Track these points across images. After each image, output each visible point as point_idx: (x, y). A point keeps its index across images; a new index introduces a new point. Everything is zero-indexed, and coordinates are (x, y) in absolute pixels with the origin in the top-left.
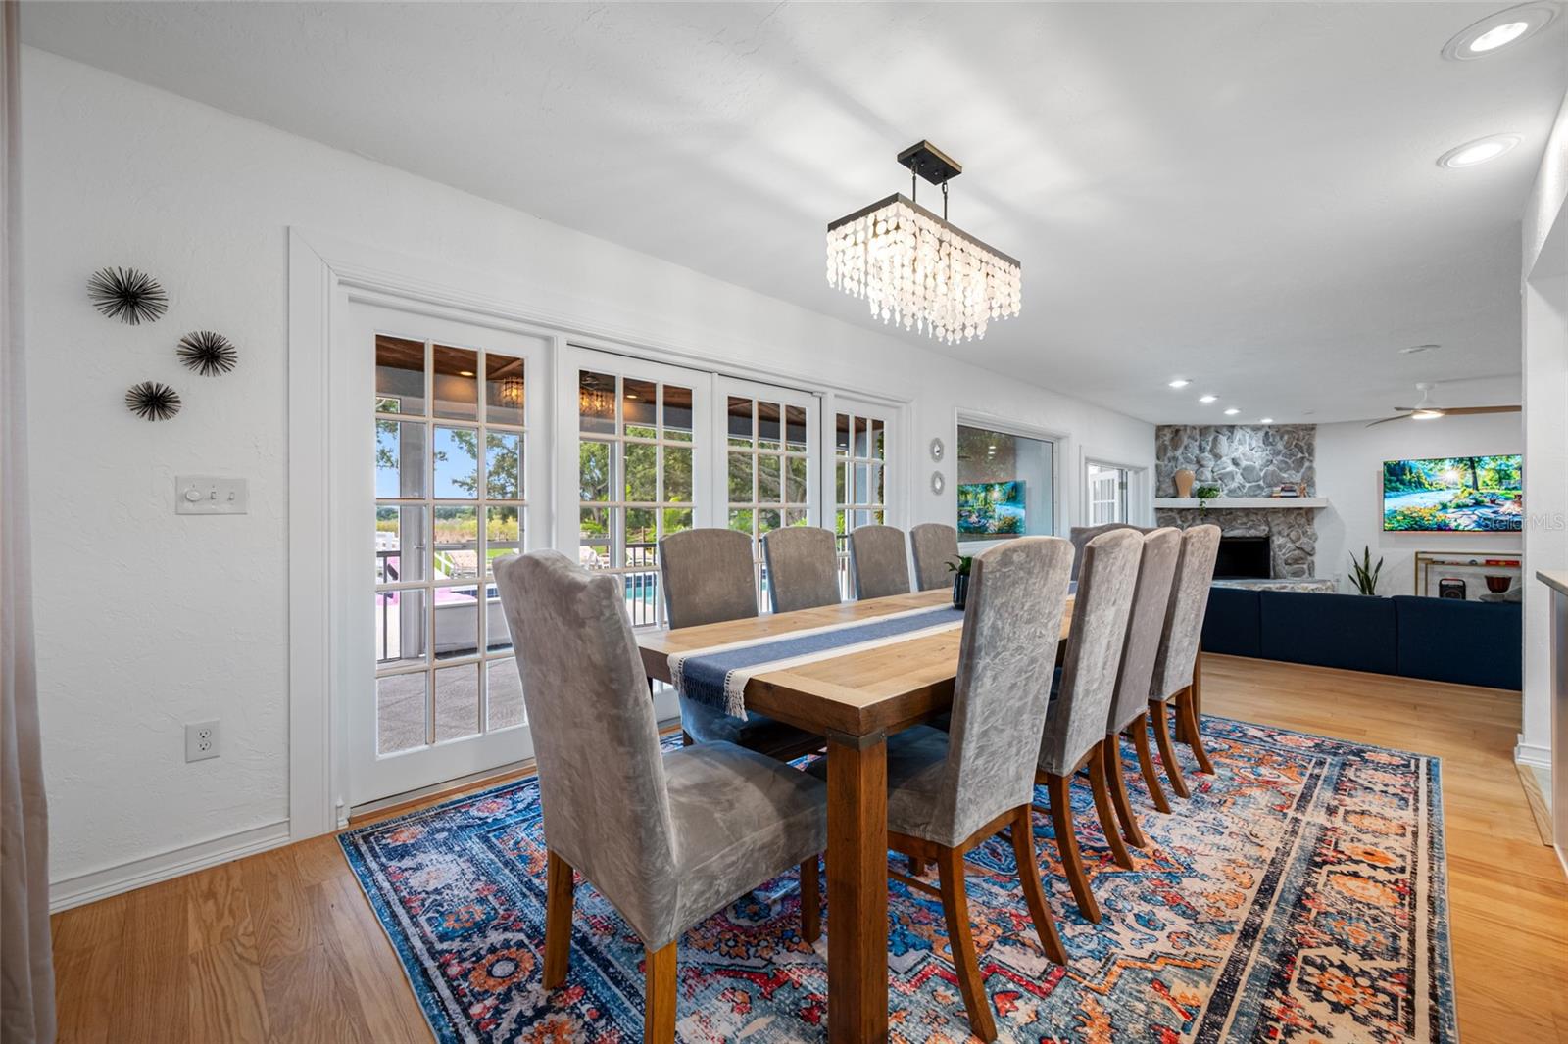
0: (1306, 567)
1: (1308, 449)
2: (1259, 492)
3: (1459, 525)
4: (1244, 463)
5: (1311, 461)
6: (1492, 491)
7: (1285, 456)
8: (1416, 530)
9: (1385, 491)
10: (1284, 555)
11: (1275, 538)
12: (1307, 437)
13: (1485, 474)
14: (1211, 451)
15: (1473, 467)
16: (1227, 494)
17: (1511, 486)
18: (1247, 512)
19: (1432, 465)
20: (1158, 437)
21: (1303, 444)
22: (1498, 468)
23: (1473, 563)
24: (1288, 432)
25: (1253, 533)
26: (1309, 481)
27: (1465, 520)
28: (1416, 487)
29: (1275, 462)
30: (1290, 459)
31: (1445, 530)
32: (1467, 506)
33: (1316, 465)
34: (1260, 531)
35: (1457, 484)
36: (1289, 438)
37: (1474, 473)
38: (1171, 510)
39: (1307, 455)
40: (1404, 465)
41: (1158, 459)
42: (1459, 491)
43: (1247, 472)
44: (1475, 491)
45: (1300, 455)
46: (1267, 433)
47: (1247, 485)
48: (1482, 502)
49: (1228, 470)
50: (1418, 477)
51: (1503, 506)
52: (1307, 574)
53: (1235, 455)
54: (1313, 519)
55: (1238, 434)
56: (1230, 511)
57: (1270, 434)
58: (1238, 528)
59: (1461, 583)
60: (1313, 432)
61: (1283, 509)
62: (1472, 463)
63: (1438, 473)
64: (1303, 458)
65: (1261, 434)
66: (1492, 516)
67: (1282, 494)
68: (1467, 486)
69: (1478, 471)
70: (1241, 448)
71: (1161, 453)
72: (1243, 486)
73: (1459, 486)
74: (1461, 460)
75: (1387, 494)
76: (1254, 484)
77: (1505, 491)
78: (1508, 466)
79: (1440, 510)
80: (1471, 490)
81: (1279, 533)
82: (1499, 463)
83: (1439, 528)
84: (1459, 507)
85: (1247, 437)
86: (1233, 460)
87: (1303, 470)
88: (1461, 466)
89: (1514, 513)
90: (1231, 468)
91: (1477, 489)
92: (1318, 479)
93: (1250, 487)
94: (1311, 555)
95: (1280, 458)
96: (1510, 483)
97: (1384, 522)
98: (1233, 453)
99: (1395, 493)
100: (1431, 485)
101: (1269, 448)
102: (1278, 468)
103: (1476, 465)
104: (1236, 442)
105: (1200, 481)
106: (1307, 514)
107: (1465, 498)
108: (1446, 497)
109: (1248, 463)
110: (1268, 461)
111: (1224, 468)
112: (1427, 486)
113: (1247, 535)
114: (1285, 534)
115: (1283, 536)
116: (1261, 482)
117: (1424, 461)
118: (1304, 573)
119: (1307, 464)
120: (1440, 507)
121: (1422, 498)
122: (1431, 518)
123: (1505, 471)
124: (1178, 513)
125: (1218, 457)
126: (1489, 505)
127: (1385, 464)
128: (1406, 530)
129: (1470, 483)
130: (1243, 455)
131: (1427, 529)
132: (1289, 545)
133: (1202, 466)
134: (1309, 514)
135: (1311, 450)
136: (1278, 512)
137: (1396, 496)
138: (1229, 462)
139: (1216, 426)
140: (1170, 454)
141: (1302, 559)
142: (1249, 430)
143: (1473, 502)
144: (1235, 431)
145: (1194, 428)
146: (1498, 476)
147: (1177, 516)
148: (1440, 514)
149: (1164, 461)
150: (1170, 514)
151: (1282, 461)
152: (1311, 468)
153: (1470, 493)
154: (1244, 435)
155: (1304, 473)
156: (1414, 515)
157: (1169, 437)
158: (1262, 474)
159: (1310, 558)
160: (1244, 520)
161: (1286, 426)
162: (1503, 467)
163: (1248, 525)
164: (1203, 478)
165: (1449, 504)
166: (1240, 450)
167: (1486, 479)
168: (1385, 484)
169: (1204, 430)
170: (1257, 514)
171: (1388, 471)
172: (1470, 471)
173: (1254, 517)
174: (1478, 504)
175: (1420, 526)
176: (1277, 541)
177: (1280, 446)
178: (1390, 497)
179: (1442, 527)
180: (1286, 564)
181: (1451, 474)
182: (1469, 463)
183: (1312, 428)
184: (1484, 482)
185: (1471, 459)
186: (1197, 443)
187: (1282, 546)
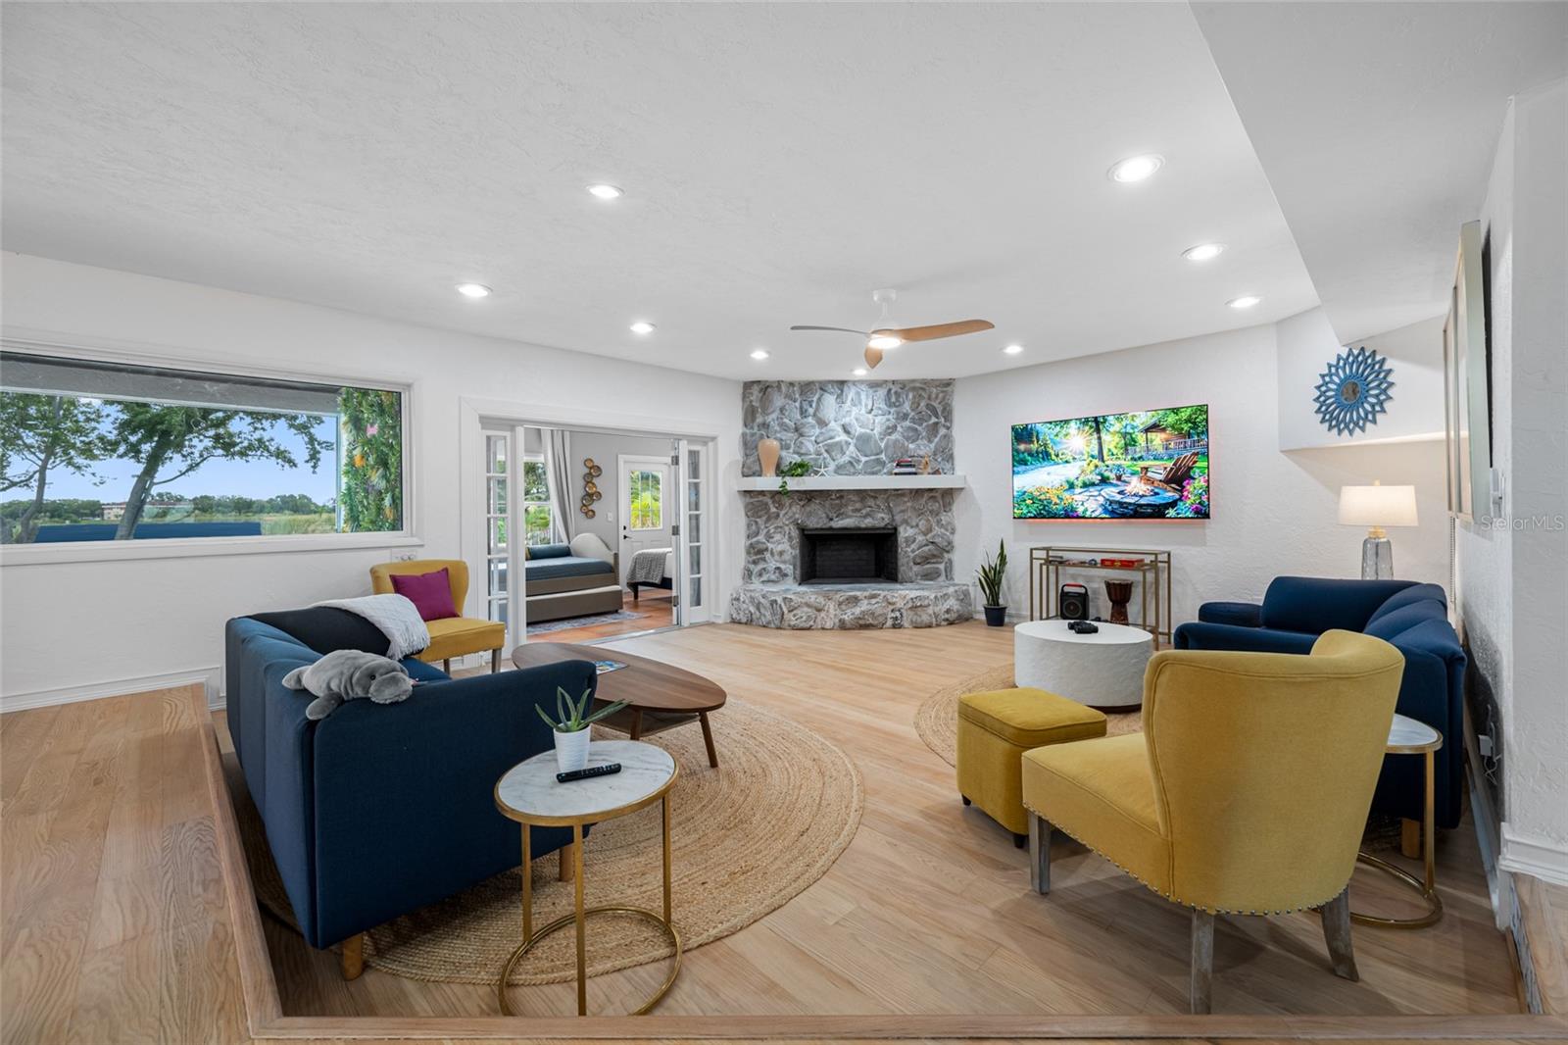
0: (942, 567)
1: (943, 412)
2: (878, 468)
3: (1086, 510)
4: (858, 430)
5: (948, 428)
6: (1118, 462)
7: (913, 420)
8: (1044, 517)
9: (1014, 466)
10: (913, 551)
11: (901, 529)
12: (941, 395)
13: (1111, 441)
14: (815, 415)
15: (1098, 431)
16: (836, 472)
17: (1136, 456)
18: (863, 495)
19: (1058, 428)
20: (744, 397)
21: (935, 404)
22: (1123, 430)
23: (1092, 564)
24: (914, 389)
25: (868, 522)
26: (945, 455)
27: (1090, 503)
28: (1043, 459)
29: (899, 428)
30: (921, 425)
31: (1073, 517)
32: (1093, 484)
33: (957, 432)
34: (877, 519)
35: (1083, 454)
36: (914, 397)
37: (1099, 438)
38: (762, 493)
39: (943, 420)
40: (1031, 429)
41: (746, 425)
42: (1085, 463)
43: (863, 441)
44: (1100, 464)
45: (934, 420)
46: (890, 390)
47: (864, 459)
48: (1108, 478)
49: (837, 439)
50: (1045, 445)
51: (1129, 483)
52: (943, 577)
53: (846, 420)
54: (950, 504)
55: (851, 393)
56: (841, 494)
57: (895, 391)
58: (850, 517)
59: (1083, 591)
60: (949, 389)
61: (911, 490)
62: (1097, 424)
63: (1064, 440)
64: (936, 424)
65: (882, 392)
66: (1118, 497)
67: (897, 470)
68: (1093, 457)
69: (1103, 435)
70: (855, 410)
71: (750, 415)
72: (858, 461)
73: (1085, 457)
74: (1086, 421)
75: (1015, 469)
76: (873, 457)
77: (1130, 463)
78: (1133, 428)
79: (1067, 490)
80: (1096, 461)
81: (906, 522)
82: (1124, 423)
83: (1067, 516)
84: (1085, 485)
85: (863, 396)
86: (843, 426)
87: (936, 440)
88: (1087, 428)
89: (1140, 494)
90: (842, 437)
91: (1103, 461)
92: (957, 452)
93: (866, 462)
94: (948, 552)
95: (907, 423)
96: (1135, 452)
97: (1014, 507)
98: (844, 417)
99: (1023, 467)
100: (1057, 456)
101: (892, 410)
102: (904, 437)
103: (1101, 427)
104: (849, 403)
105: (800, 454)
106: (943, 496)
107: (1091, 472)
108: (1072, 472)
109: (863, 430)
110: (888, 428)
111: (831, 438)
112: (1053, 457)
113: (863, 526)
114: (914, 524)
115: (912, 527)
116: (883, 456)
117: (1050, 423)
118: (939, 575)
119: (942, 431)
120: (1067, 487)
121: (1049, 474)
122: (1058, 501)
123: (1130, 434)
124: (771, 498)
125: (822, 423)
126: (1115, 482)
127: (1013, 428)
128: (1035, 517)
129: (1096, 453)
130: (857, 420)
131: (1055, 516)
132: (920, 538)
133: (801, 435)
134: (947, 495)
135: (947, 414)
136: (903, 495)
137: (1025, 472)
138: (840, 429)
139: (820, 382)
140: (759, 420)
141: (934, 556)
142: (864, 387)
143: (1099, 478)
144: (845, 388)
145: (792, 384)
146: (1123, 442)
147: (770, 502)
148: (1066, 495)
149: (752, 428)
150: (761, 498)
151: (909, 428)
152: (948, 438)
153: (1096, 467)
154: (858, 394)
155: (937, 443)
156: (1043, 497)
157: (758, 395)
158: (883, 445)
159: (946, 555)
160: (858, 505)
161: (913, 381)
162: (1129, 430)
163: (864, 512)
164: (802, 451)
165: (1076, 483)
166: (853, 413)
167: (1112, 447)
168: (1013, 456)
169: (807, 387)
170: (875, 498)
171: (1016, 438)
172: (1095, 436)
173: (871, 502)
174: (1104, 481)
175: (1049, 512)
176: (904, 533)
177: (907, 407)
178: (1018, 473)
179: (1070, 514)
180: (915, 564)
181: (1077, 441)
182: (1094, 425)
183: (947, 384)
184: (1110, 450)
185: (1096, 420)
186: (797, 404)
187: (911, 537)
